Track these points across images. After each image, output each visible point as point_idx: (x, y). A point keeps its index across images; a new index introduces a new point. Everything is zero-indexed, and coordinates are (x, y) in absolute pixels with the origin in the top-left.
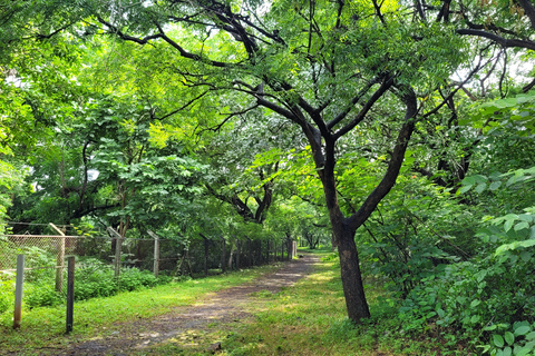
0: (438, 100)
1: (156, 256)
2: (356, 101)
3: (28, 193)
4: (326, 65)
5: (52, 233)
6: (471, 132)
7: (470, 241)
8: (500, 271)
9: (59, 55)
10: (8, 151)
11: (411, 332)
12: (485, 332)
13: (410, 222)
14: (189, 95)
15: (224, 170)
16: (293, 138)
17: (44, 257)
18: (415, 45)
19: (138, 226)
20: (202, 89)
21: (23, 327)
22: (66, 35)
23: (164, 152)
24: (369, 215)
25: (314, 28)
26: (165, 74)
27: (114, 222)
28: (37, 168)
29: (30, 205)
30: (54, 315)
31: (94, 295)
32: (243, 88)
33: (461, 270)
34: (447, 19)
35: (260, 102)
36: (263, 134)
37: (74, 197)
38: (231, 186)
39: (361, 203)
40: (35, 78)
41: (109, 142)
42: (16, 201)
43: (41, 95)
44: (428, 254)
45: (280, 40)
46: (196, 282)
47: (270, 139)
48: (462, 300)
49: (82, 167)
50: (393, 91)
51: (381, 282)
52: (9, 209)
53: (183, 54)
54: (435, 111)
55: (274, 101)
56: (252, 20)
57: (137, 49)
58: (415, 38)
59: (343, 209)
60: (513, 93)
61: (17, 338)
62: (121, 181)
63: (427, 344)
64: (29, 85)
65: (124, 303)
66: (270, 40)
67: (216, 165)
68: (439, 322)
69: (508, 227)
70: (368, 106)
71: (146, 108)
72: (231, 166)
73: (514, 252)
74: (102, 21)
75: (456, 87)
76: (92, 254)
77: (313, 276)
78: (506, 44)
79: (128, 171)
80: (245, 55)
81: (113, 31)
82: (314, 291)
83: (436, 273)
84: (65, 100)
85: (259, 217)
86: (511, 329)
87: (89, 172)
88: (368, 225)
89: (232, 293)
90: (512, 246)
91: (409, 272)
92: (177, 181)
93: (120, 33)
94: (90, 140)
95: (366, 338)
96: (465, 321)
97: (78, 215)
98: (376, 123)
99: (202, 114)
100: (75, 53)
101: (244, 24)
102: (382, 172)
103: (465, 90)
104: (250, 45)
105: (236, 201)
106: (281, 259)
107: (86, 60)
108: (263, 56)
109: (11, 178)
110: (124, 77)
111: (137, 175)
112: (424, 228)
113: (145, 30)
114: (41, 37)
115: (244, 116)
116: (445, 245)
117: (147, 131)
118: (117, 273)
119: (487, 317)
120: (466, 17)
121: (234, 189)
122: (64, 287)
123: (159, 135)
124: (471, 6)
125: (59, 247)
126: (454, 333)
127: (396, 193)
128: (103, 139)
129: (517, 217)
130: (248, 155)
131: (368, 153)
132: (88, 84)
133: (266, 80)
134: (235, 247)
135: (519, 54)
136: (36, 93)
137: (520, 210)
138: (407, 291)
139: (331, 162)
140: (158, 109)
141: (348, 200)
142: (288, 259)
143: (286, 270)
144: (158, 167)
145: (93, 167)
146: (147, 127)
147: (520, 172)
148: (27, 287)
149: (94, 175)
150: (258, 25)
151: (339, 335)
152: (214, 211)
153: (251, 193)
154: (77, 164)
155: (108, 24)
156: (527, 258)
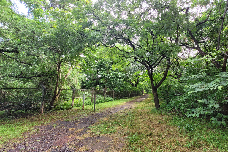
0: (175, 60)
1: (113, 94)
2: (157, 60)
3: (85, 80)
4: (151, 52)
5: (90, 89)
6: (182, 67)
7: (182, 91)
8: (188, 97)
9: (92, 50)
10: (81, 71)
11: (169, 111)
12: (185, 111)
13: (169, 87)
14: (120, 59)
15: (128, 75)
16: (143, 68)
17: (89, 94)
18: (170, 48)
19: (109, 88)
20: (123, 57)
21: (84, 110)
22: (94, 46)
23: (115, 71)
24: (160, 85)
25: (148, 44)
26: (115, 54)
27: (104, 87)
28: (87, 75)
29: (86, 83)
30: (91, 107)
31: (100, 103)
32: (132, 57)
33: (180, 97)
34: (177, 42)
35: (136, 60)
36: (137, 67)
37: (95, 81)
38: (130, 79)
39: (158, 83)
40: (87, 55)
41: (103, 69)
42: (83, 82)
43: (88, 59)
44: (173, 94)
45: (140, 47)
46: (122, 100)
47: (138, 69)
48: (180, 104)
49: (97, 74)
50: (165, 58)
51: (162, 100)
52: (81, 84)
53: (119, 50)
54: (174, 63)
55: (139, 60)
56: (134, 42)
57: (109, 49)
58: (170, 47)
59: (154, 84)
60: (191, 59)
61: (83, 112)
62: (105, 78)
63: (173, 114)
64: (86, 57)
65: (106, 104)
66: (138, 47)
67: (126, 74)
68: (175, 109)
69: (190, 88)
70: (160, 61)
71: (111, 62)
72: (130, 74)
73: (192, 93)
74: (101, 43)
75: (179, 57)
76: (99, 94)
77: (148, 99)
78: (190, 48)
79: (107, 76)
80: (133, 50)
81: (104, 45)
82: (148, 102)
83: (174, 98)
84: (94, 60)
85: (136, 86)
86: (191, 110)
87: (98, 76)
88: (160, 87)
89: (130, 102)
90: (191, 92)
91: (169, 98)
92: (118, 78)
93: (106, 45)
94: (99, 69)
95: (159, 112)
96: (181, 108)
97: (96, 85)
98: (162, 65)
99: (123, 63)
100: (96, 50)
101: (132, 43)
102: (163, 76)
103: (181, 58)
104: (134, 48)
105: (131, 82)
106: (141, 95)
107: (98, 51)
108: (137, 50)
109: (82, 77)
110: (106, 55)
111: (109, 76)
112: (172, 88)
113: (111, 45)
114: (88, 46)
115: (133, 63)
116: (176, 92)
117: (111, 67)
118: (105, 98)
119: (186, 108)
120: (181, 42)
121: (130, 80)
122: (93, 101)
123: (114, 68)
124: (182, 39)
125: (92, 92)
126: (178, 111)
127: (166, 80)
128: (101, 69)
129: (192, 86)
130: (133, 72)
131: (160, 72)
132: (98, 57)
133: (137, 56)
134: (130, 92)
135: (193, 50)
136: (87, 58)
137: (193, 84)
138: (168, 102)
139: (152, 73)
140: (113, 62)
141: (155, 82)
142: (142, 95)
143: (142, 97)
144: (113, 75)
145: (99, 74)
146: (111, 66)
147: (193, 76)
148: (85, 101)
149: (100, 76)
150: (136, 44)
151: (153, 112)
152: (126, 84)
153: (134, 80)
154: (96, 74)
155: (103, 44)
156: (194, 95)
